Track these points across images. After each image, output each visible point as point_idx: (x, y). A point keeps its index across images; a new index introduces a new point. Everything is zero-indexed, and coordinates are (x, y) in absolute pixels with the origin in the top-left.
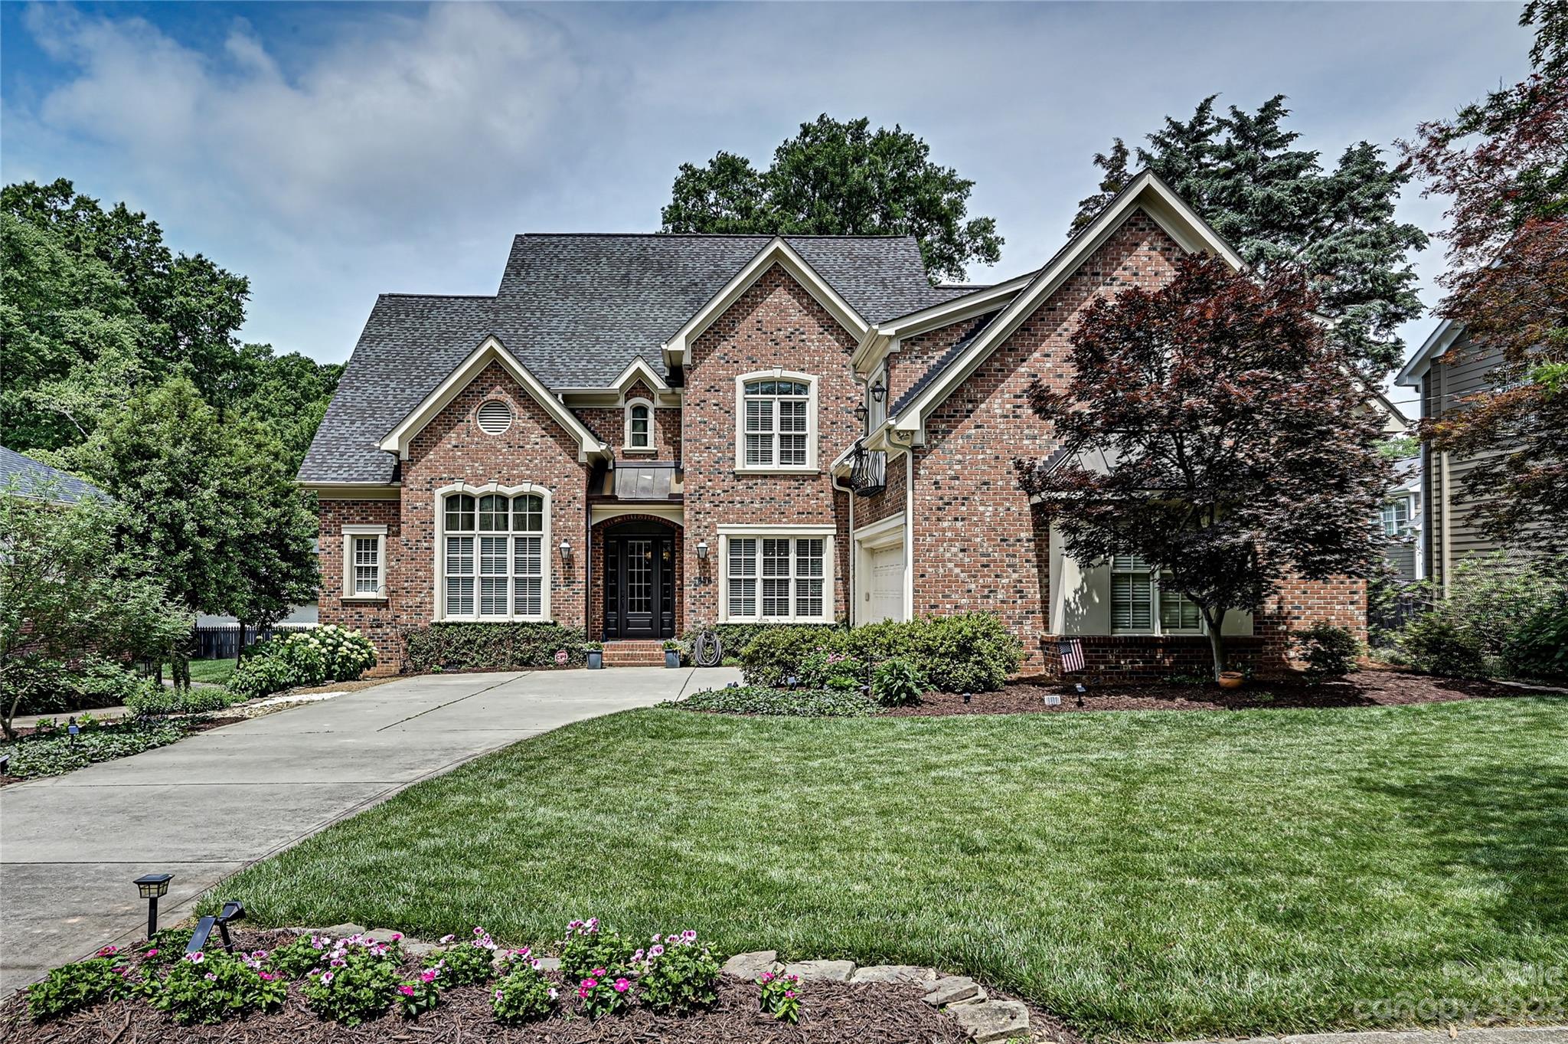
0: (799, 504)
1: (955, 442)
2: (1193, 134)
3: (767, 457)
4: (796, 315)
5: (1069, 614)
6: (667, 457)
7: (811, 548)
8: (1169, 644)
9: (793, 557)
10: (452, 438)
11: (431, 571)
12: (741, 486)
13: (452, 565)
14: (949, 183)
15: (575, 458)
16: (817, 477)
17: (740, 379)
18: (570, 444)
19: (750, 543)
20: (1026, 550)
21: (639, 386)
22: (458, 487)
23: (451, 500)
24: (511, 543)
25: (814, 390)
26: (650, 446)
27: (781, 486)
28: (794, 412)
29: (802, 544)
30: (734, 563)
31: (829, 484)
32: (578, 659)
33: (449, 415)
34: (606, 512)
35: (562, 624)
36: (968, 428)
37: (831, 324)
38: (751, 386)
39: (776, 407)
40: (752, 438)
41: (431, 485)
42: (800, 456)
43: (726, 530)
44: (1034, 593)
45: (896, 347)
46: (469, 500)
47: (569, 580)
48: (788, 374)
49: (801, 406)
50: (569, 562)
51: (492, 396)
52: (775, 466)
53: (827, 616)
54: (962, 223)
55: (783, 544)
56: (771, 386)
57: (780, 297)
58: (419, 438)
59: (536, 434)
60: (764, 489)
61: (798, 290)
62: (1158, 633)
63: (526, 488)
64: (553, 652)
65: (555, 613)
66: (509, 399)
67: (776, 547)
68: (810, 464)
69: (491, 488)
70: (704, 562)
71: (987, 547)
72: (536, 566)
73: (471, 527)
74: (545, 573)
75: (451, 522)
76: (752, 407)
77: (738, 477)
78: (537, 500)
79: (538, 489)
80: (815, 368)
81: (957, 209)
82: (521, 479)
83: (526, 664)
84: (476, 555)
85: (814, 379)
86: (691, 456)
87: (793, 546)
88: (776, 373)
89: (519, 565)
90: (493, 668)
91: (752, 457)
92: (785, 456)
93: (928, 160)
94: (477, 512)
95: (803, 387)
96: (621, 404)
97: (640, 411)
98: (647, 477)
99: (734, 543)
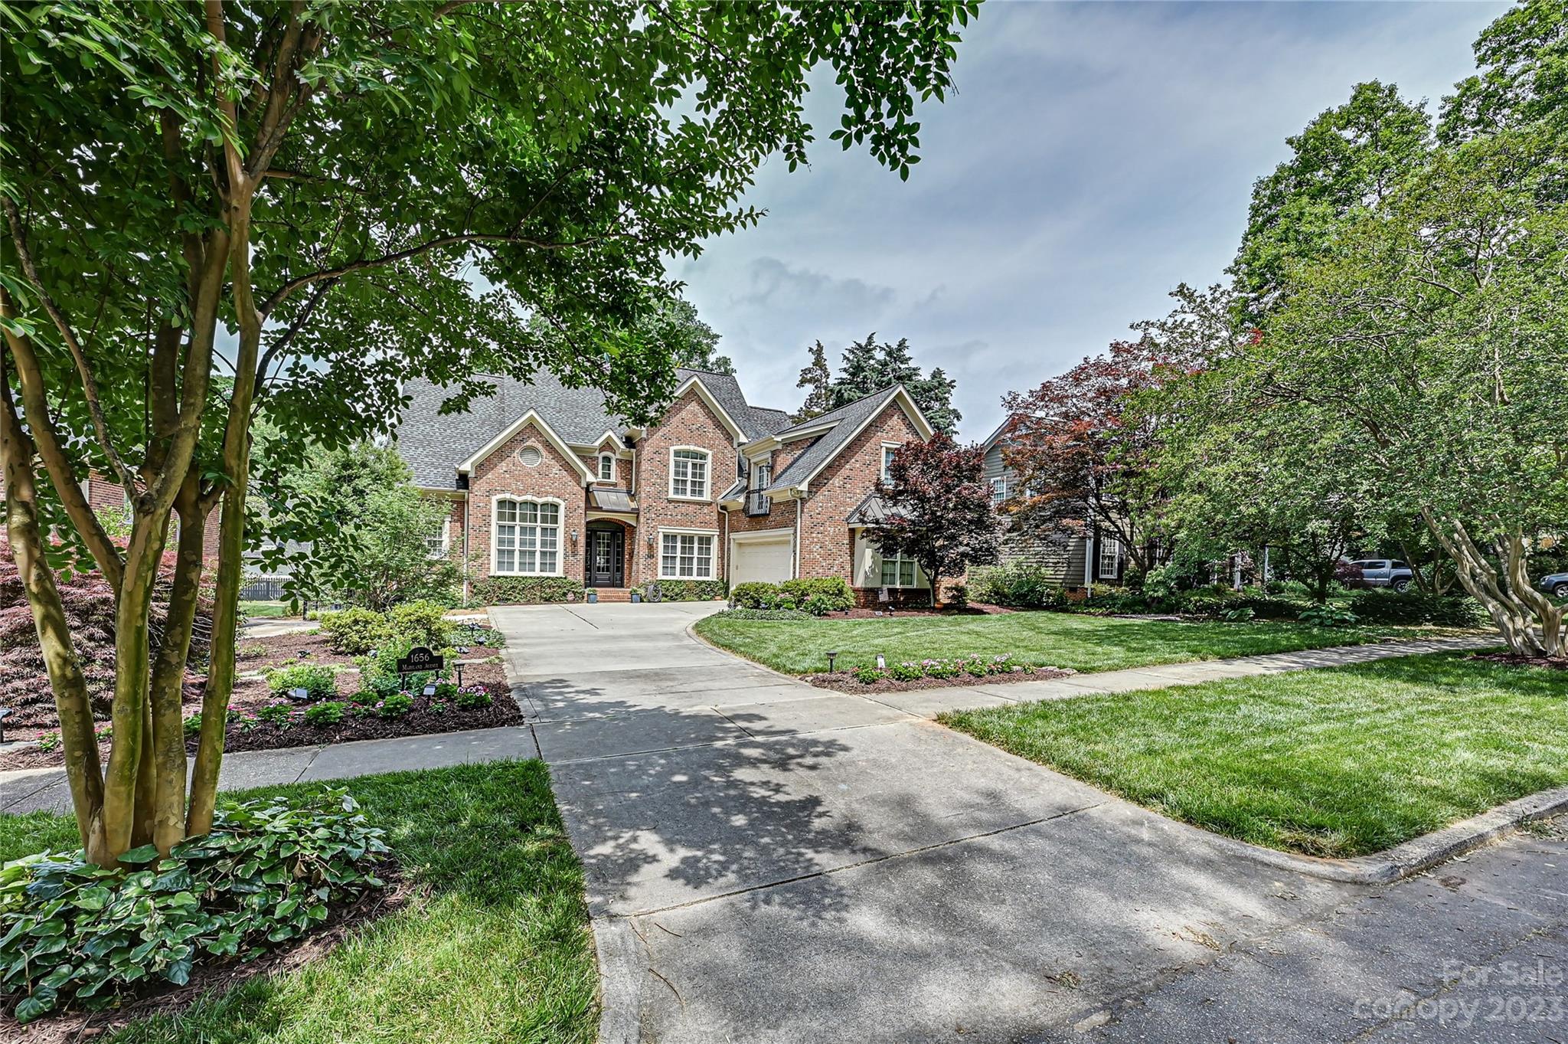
0: (701, 518)
1: (819, 497)
2: (867, 349)
3: (684, 492)
4: (702, 417)
5: (867, 577)
6: (622, 485)
7: (705, 541)
8: (904, 591)
9: (696, 546)
10: (503, 466)
11: (489, 545)
12: (671, 506)
13: (501, 542)
14: (706, 333)
15: (579, 484)
16: (710, 504)
17: (672, 449)
18: (577, 476)
19: (674, 537)
20: (846, 548)
21: (608, 445)
22: (507, 496)
23: (501, 503)
24: (538, 531)
25: (710, 458)
26: (613, 480)
27: (692, 508)
28: (698, 468)
29: (701, 539)
30: (666, 547)
31: (715, 509)
32: (579, 598)
33: (501, 452)
34: (595, 515)
35: (570, 578)
36: (824, 490)
37: (719, 425)
38: (677, 454)
39: (690, 465)
40: (676, 481)
41: (489, 493)
42: (701, 493)
43: (662, 530)
44: (848, 568)
45: (780, 447)
46: (513, 504)
47: (574, 554)
48: (697, 448)
49: (702, 466)
50: (574, 544)
51: (528, 443)
52: (688, 497)
53: (713, 576)
54: (712, 358)
55: (691, 539)
56: (687, 454)
57: (694, 406)
58: (481, 465)
59: (556, 469)
60: (683, 508)
61: (703, 405)
62: (898, 586)
63: (550, 499)
64: (565, 594)
65: (566, 572)
66: (539, 446)
67: (687, 540)
68: (707, 497)
69: (529, 498)
70: (650, 547)
71: (830, 546)
72: (553, 544)
73: (514, 519)
74: (560, 548)
75: (501, 516)
76: (677, 465)
77: (670, 501)
78: (555, 507)
79: (556, 500)
80: (711, 447)
81: (710, 349)
82: (547, 494)
83: (547, 600)
84: (517, 536)
85: (710, 453)
86: (645, 489)
87: (696, 539)
88: (692, 448)
89: (544, 544)
90: (528, 602)
91: (676, 491)
92: (693, 492)
93: (697, 318)
94: (518, 511)
95: (703, 457)
96: (596, 454)
97: (607, 459)
98: (613, 497)
99: (666, 537)
